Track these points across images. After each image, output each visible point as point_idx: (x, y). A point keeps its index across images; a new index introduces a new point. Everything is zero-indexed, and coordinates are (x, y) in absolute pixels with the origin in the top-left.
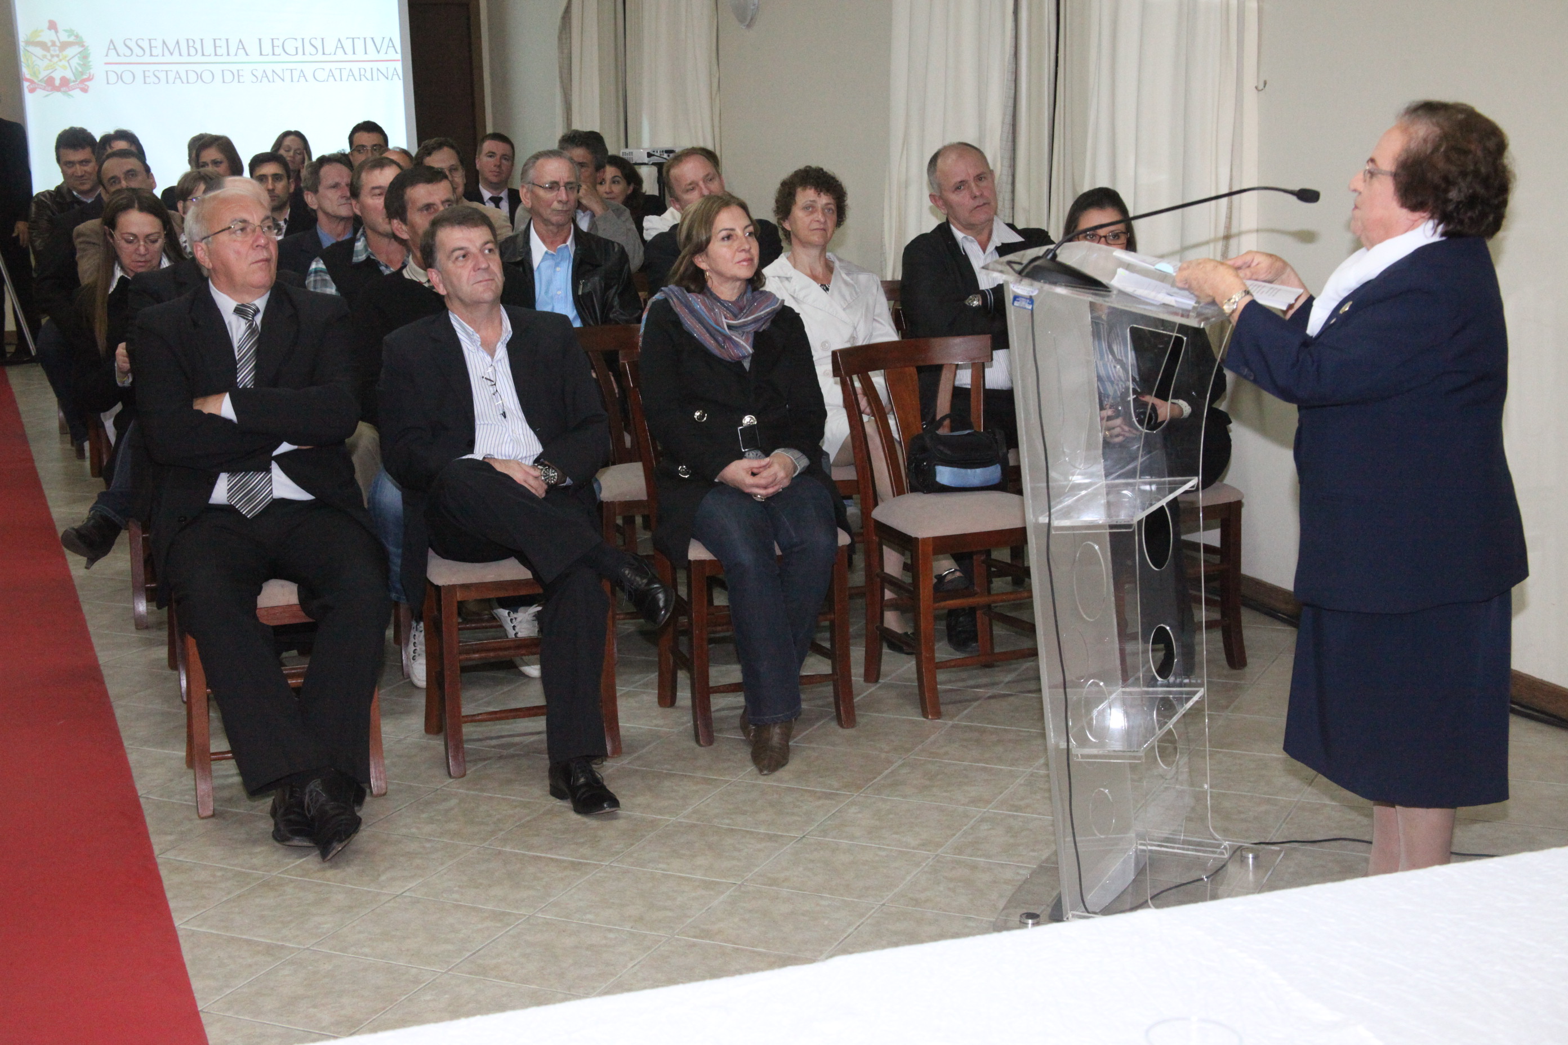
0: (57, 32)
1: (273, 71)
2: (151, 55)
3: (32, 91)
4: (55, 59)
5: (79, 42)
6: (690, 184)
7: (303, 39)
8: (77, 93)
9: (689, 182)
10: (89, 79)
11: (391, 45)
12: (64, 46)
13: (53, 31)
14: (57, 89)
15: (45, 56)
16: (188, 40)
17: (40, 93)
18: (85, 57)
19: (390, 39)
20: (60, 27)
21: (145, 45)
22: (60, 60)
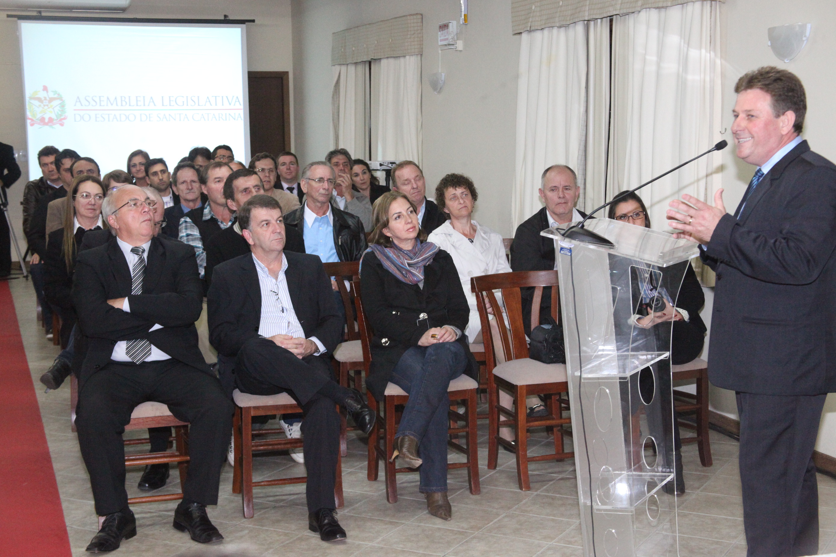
0: (47, 92)
1: (170, 115)
2: (100, 105)
3: (32, 125)
4: (46, 107)
5: (60, 98)
6: (406, 180)
8: (57, 126)
9: (406, 179)
10: (65, 119)
11: (237, 100)
12: (51, 100)
13: (45, 92)
14: (46, 124)
15: (40, 106)
16: (121, 97)
17: (36, 126)
18: (63, 106)
19: (237, 97)
21: (97, 100)
22: (49, 108)
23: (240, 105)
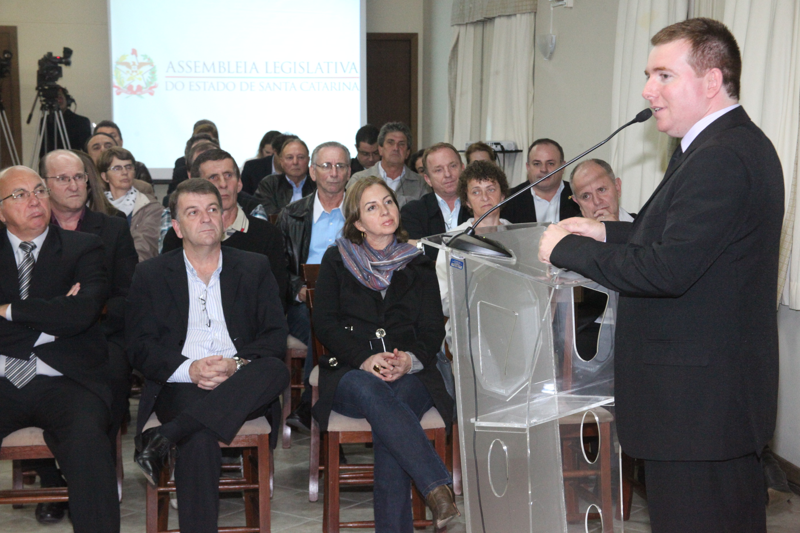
0: (136, 56)
1: (274, 84)
2: (196, 72)
3: (118, 94)
4: (134, 74)
5: (150, 63)
6: (438, 167)
7: (295, 63)
8: (146, 96)
9: (438, 165)
10: (155, 87)
11: (353, 67)
12: (141, 65)
13: (134, 56)
14: (134, 93)
15: (128, 72)
16: (220, 62)
17: (123, 95)
18: (153, 72)
19: (353, 64)
20: (139, 53)
22: (137, 74)
23: (357, 72)
